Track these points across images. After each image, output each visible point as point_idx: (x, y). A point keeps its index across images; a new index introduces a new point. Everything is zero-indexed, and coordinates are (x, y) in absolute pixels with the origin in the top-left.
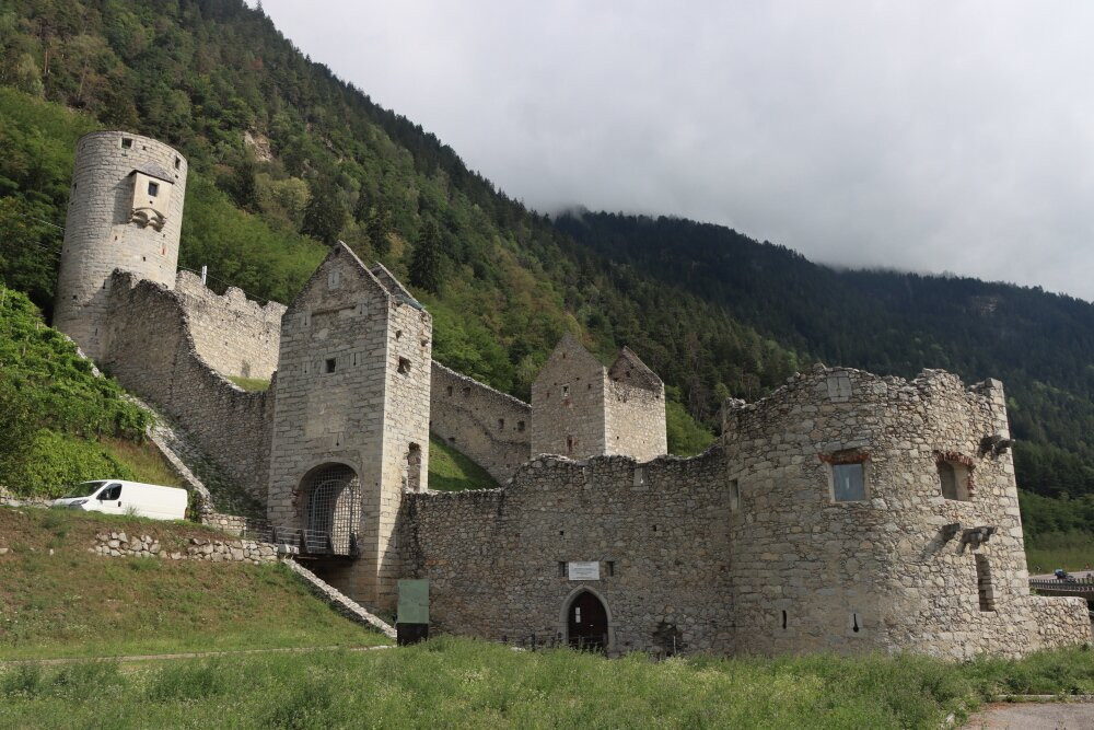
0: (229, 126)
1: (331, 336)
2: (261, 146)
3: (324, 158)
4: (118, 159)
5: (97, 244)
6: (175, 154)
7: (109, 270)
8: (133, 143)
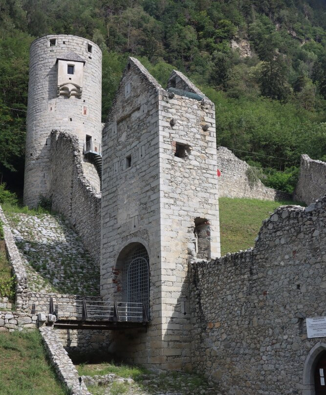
2: (243, 47)
4: (48, 55)
5: (41, 116)
6: (86, 42)
7: (49, 132)
8: (57, 41)
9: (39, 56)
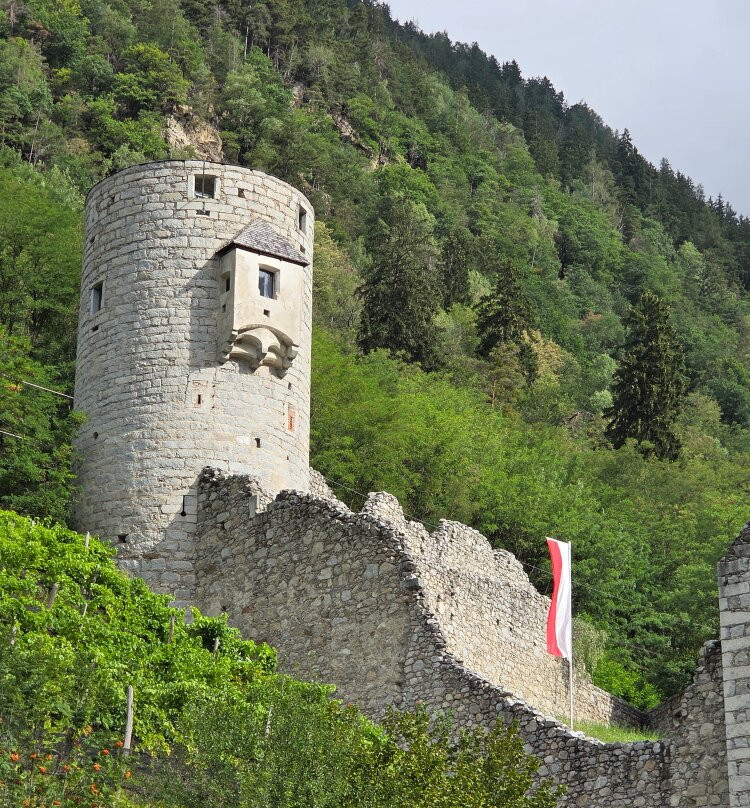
0: (132, 109)
2: (202, 147)
3: (339, 163)
4: (189, 223)
5: (162, 416)
6: (295, 199)
7: (192, 473)
8: (218, 183)
9: (154, 219)
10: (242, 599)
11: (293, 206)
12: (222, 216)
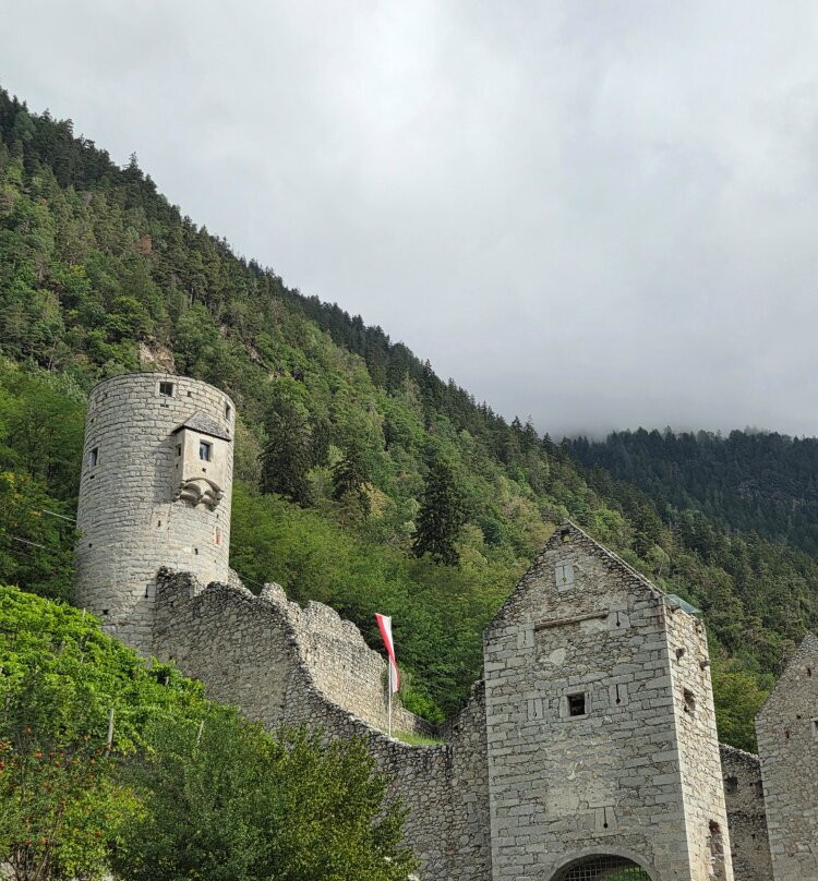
0: (117, 337)
1: (570, 659)
2: (161, 362)
3: (249, 375)
4: (156, 412)
5: (134, 534)
6: (223, 399)
7: (153, 571)
8: (175, 388)
9: (133, 409)
10: (182, 651)
11: (222, 403)
12: (177, 408)
